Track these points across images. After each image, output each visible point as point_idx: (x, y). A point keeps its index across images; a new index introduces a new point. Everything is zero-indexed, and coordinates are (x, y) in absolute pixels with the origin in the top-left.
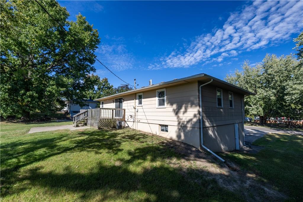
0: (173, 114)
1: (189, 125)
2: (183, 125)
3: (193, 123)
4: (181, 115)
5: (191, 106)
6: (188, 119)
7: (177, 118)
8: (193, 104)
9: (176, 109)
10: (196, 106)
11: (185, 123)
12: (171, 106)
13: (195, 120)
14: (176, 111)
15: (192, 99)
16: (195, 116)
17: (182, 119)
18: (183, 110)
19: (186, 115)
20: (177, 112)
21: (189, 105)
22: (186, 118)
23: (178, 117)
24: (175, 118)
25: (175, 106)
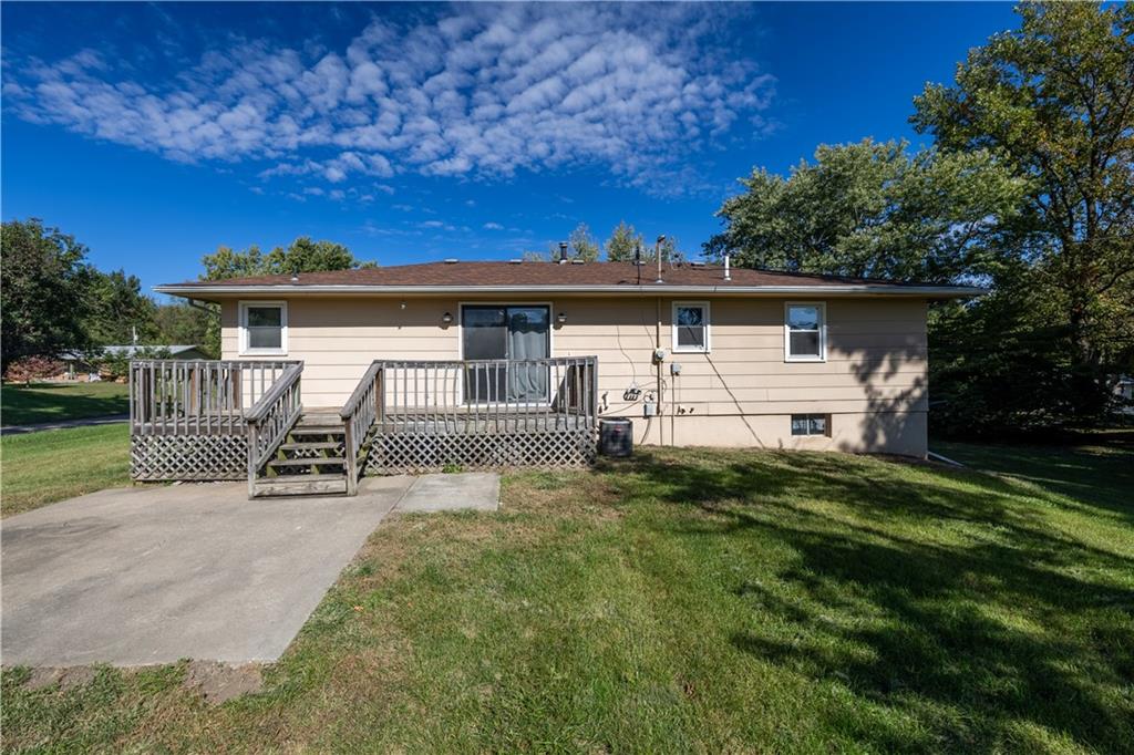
0: (852, 380)
1: (902, 408)
2: (882, 410)
3: (911, 401)
4: (877, 381)
5: (908, 360)
6: (898, 392)
7: (866, 391)
8: (911, 354)
9: (863, 366)
10: (921, 360)
11: (891, 402)
12: (844, 358)
13: (917, 393)
14: (863, 371)
15: (910, 340)
16: (918, 383)
17: (880, 394)
18: (885, 367)
19: (892, 381)
20: (864, 374)
21: (904, 357)
22: (892, 391)
23: (869, 389)
24: (859, 392)
25: (858, 358)
